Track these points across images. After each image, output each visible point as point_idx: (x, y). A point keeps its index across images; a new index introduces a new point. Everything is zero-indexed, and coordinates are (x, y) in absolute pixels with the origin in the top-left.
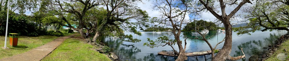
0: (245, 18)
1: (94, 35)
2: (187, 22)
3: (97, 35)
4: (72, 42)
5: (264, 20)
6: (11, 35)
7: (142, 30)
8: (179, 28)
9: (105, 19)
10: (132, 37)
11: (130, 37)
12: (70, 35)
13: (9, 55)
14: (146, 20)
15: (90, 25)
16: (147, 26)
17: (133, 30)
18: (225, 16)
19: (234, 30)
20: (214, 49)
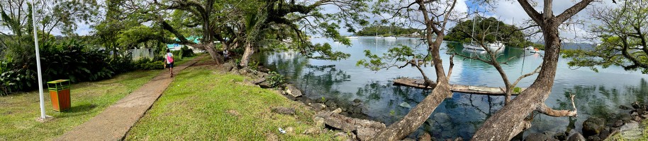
0: (594, 31)
1: (242, 53)
2: (460, 18)
3: (248, 51)
4: (195, 76)
5: (634, 45)
6: (53, 86)
7: (352, 33)
8: (440, 29)
9: (263, 11)
10: (330, 48)
11: (325, 49)
12: (187, 61)
13: (56, 134)
14: (361, 8)
15: (230, 31)
16: (363, 23)
17: (331, 32)
18: (550, 16)
19: (562, 55)
20: (511, 86)
